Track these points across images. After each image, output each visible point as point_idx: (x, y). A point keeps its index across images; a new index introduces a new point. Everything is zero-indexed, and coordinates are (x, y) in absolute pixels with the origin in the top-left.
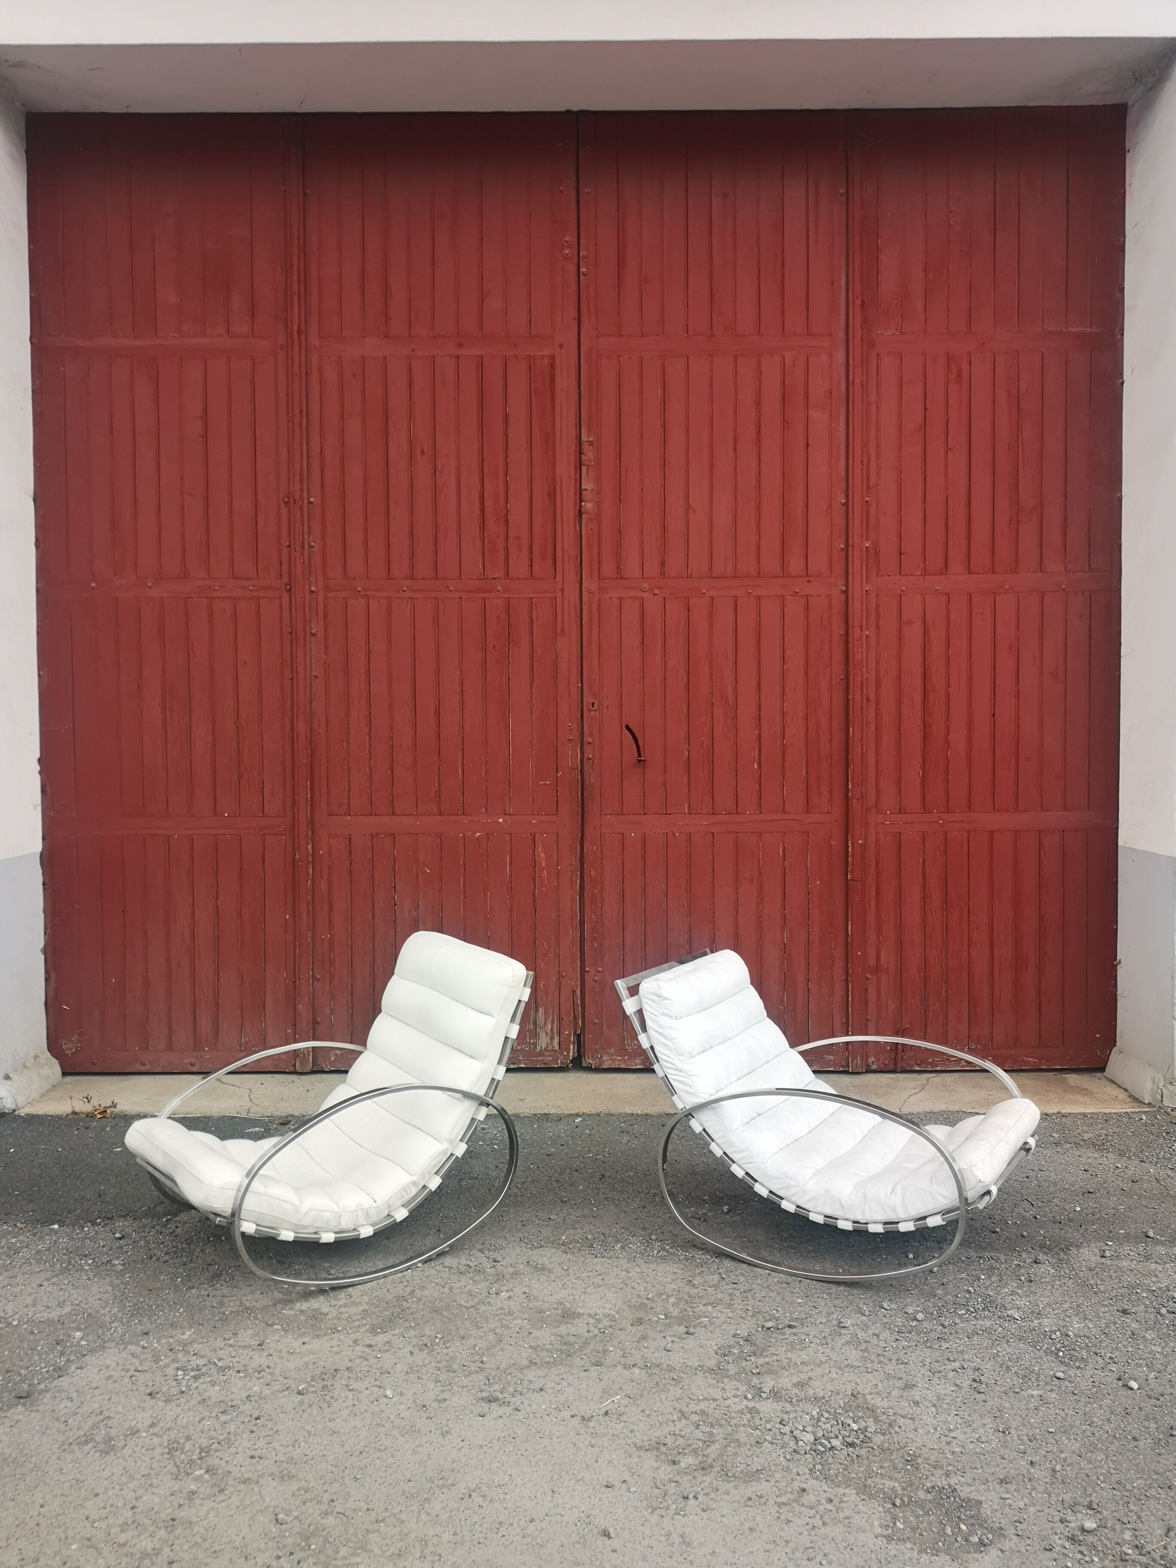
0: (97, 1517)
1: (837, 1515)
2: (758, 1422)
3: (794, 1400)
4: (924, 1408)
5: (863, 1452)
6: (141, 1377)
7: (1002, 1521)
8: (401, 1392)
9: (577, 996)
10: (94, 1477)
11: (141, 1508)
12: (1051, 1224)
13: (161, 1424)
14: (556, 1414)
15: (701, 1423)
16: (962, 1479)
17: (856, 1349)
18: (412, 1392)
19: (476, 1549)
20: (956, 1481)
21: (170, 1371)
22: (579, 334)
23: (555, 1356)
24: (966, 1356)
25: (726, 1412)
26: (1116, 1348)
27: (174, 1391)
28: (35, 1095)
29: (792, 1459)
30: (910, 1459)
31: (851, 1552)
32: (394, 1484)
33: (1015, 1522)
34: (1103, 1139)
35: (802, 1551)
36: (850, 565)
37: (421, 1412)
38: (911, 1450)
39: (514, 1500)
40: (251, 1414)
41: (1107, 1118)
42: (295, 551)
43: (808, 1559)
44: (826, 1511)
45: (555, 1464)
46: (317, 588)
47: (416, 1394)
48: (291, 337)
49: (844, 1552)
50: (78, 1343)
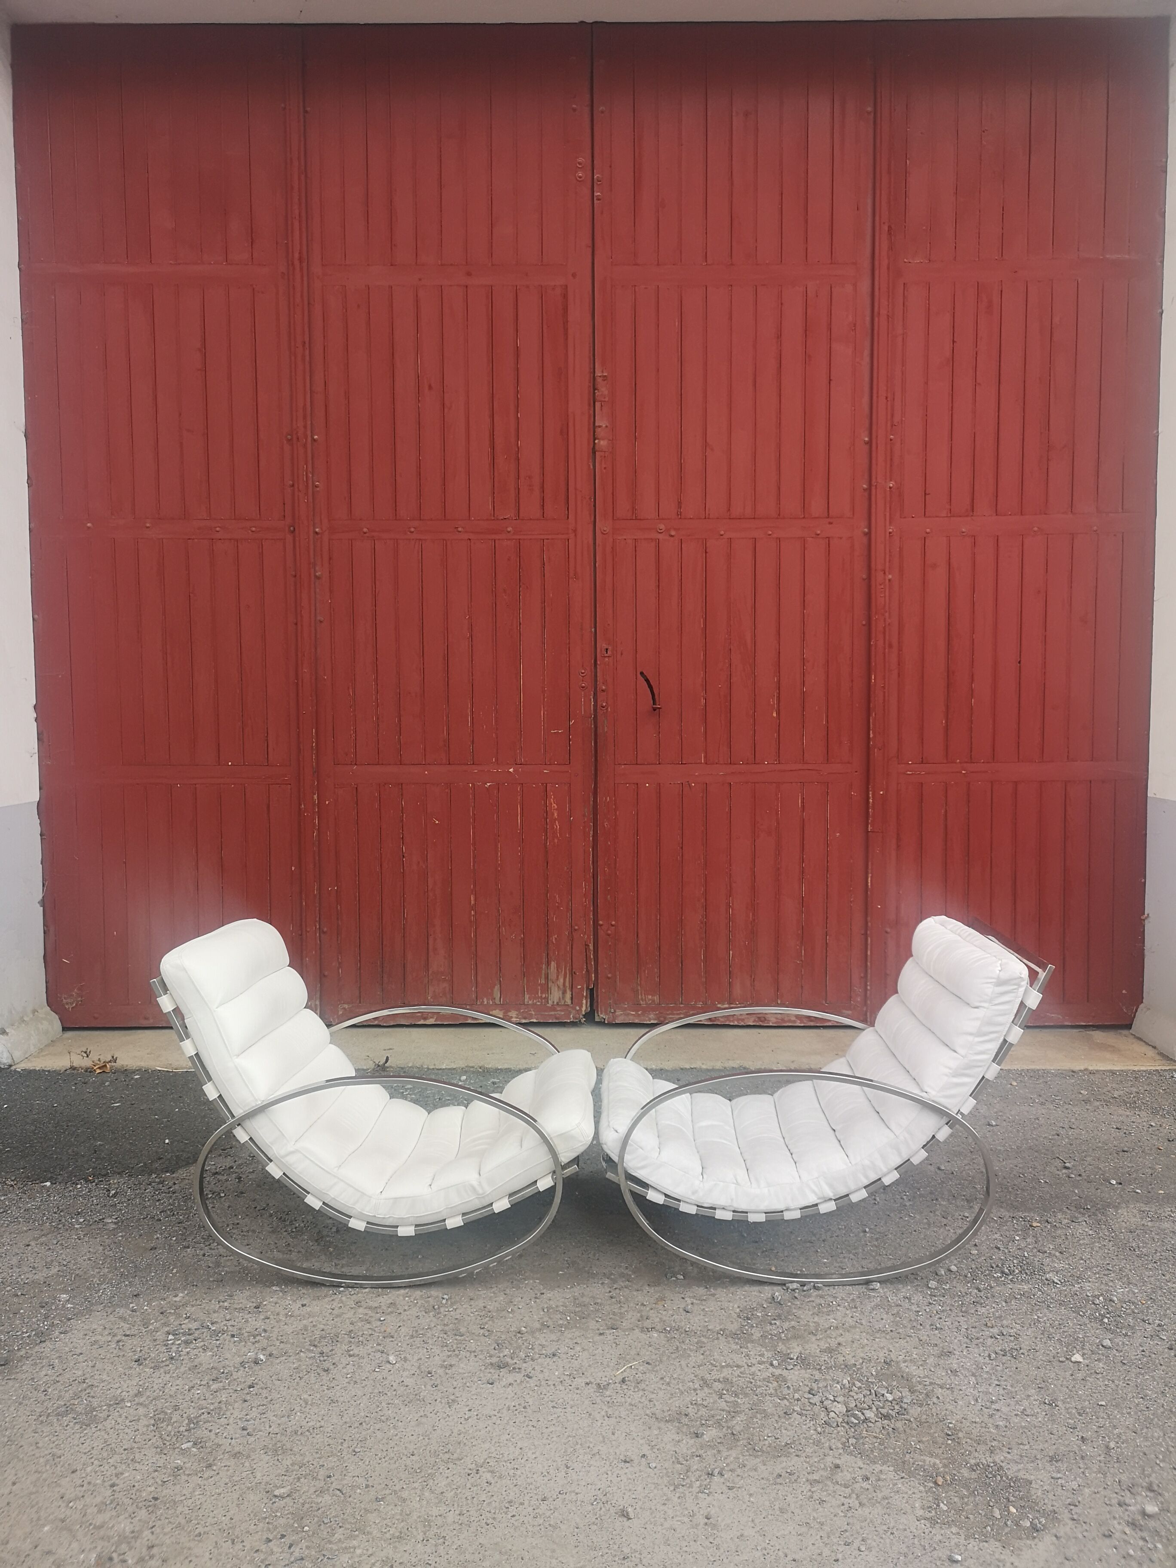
0: (73, 1495)
1: (874, 1494)
2: (786, 1391)
3: (823, 1368)
4: (962, 1377)
5: (899, 1425)
6: (129, 1342)
7: (1055, 1503)
8: (405, 1357)
9: (589, 949)
10: (72, 1451)
11: (121, 1486)
12: (1086, 1183)
13: (148, 1393)
14: (570, 1382)
15: (725, 1392)
16: (1009, 1456)
17: (887, 1313)
18: (416, 1358)
19: (483, 1530)
20: (1002, 1458)
21: (160, 1336)
22: (593, 264)
23: (568, 1318)
24: (1005, 1322)
25: (752, 1380)
26: (1165, 1315)
27: (164, 1357)
28: (33, 1050)
29: (824, 1431)
30: (950, 1433)
31: (892, 1537)
32: (396, 1458)
33: (1069, 1504)
34: (1134, 1097)
35: (838, 1535)
36: (873, 506)
37: (426, 1380)
38: (951, 1423)
39: (525, 1476)
40: (245, 1382)
41: (1136, 1076)
42: (299, 491)
43: (845, 1544)
44: (862, 1490)
45: (569, 1436)
46: (322, 529)
47: (421, 1359)
48: (293, 264)
49: (884, 1536)
50: (63, 1306)
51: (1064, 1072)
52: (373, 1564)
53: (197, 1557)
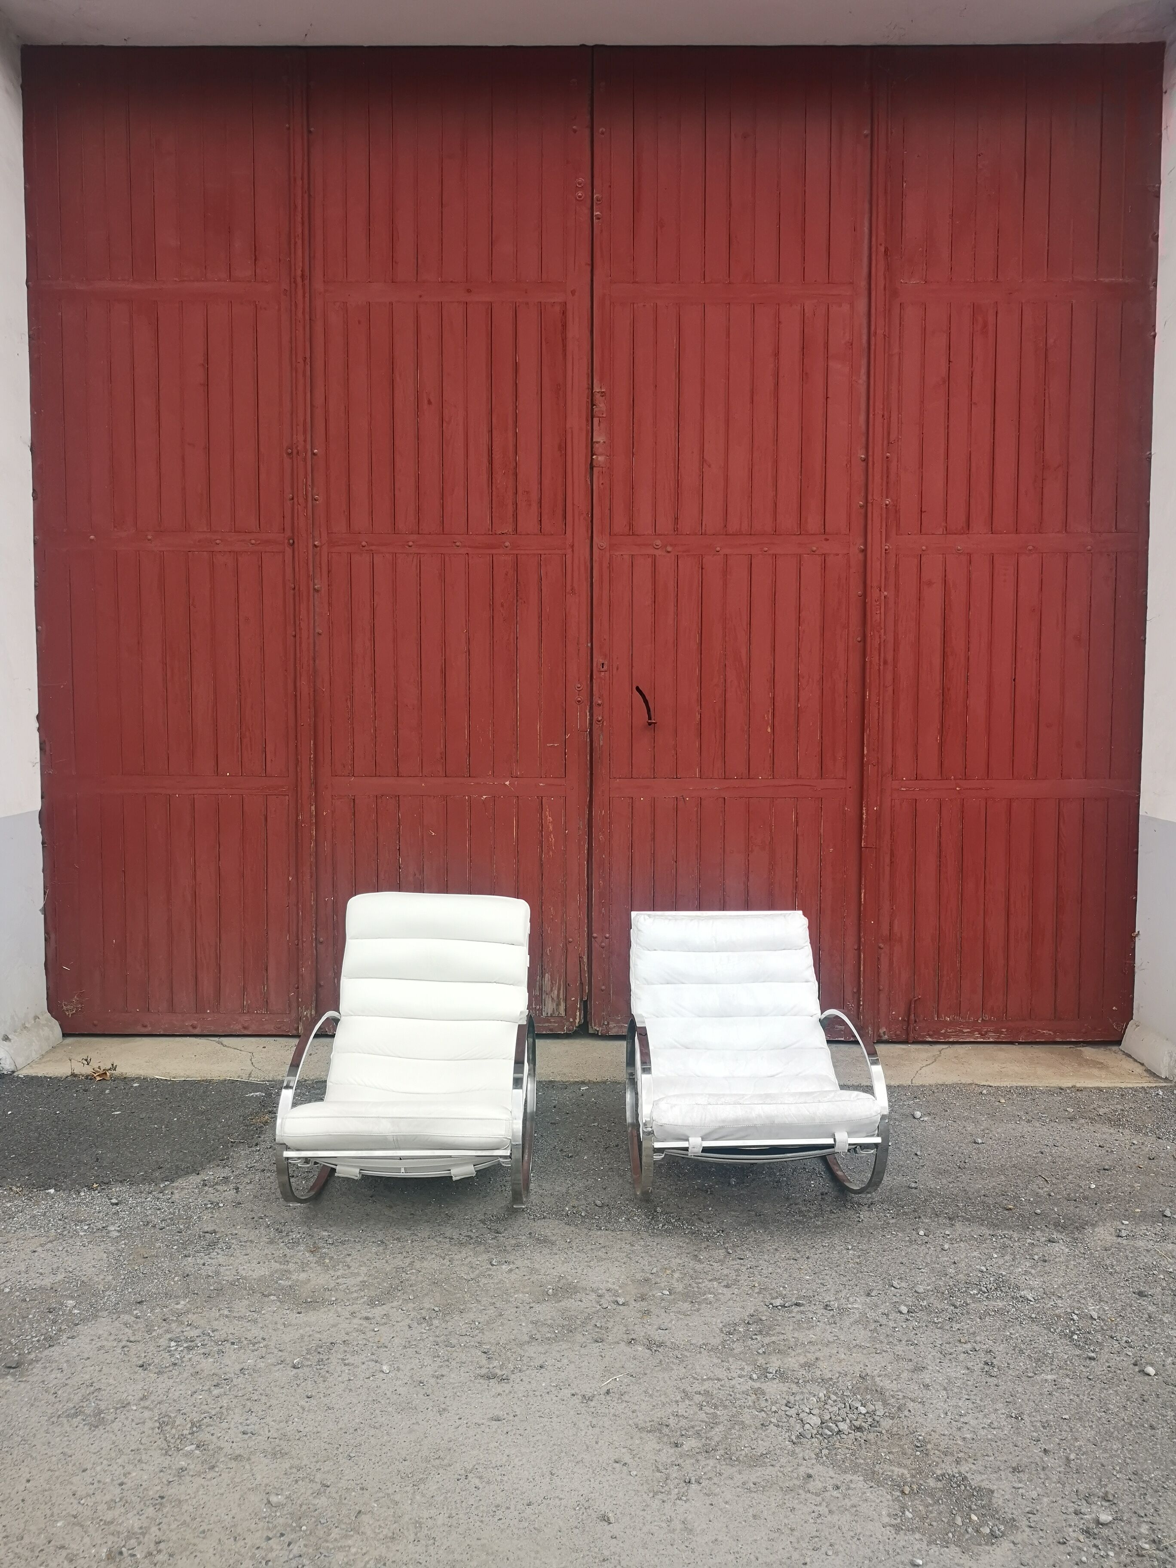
0: (84, 1493)
1: (843, 1502)
2: (763, 1404)
3: (800, 1381)
4: (934, 1392)
5: (871, 1436)
6: (134, 1348)
7: (1014, 1511)
8: (398, 1367)
9: (583, 962)
10: (82, 1451)
11: (129, 1485)
12: (1065, 1202)
13: (152, 1397)
14: (556, 1393)
15: (704, 1403)
16: (973, 1467)
17: (865, 1329)
18: (409, 1367)
20: (967, 1469)
21: (163, 1342)
22: (592, 281)
23: (556, 1331)
24: (978, 1338)
25: (731, 1393)
26: (1133, 1332)
27: (167, 1363)
28: (35, 1056)
29: (798, 1443)
30: (919, 1445)
31: (858, 1543)
32: (388, 1463)
33: (1028, 1513)
34: (1119, 1114)
35: (807, 1540)
36: (869, 522)
37: (418, 1388)
38: (920, 1435)
39: (511, 1482)
40: (245, 1388)
41: (1123, 1093)
42: (299, 504)
43: (813, 1549)
44: (832, 1498)
45: (554, 1445)
46: (320, 541)
47: (413, 1369)
48: (295, 282)
49: (851, 1542)
50: (70, 1311)
51: (1052, 1089)
52: (367, 1562)
53: (201, 1552)
